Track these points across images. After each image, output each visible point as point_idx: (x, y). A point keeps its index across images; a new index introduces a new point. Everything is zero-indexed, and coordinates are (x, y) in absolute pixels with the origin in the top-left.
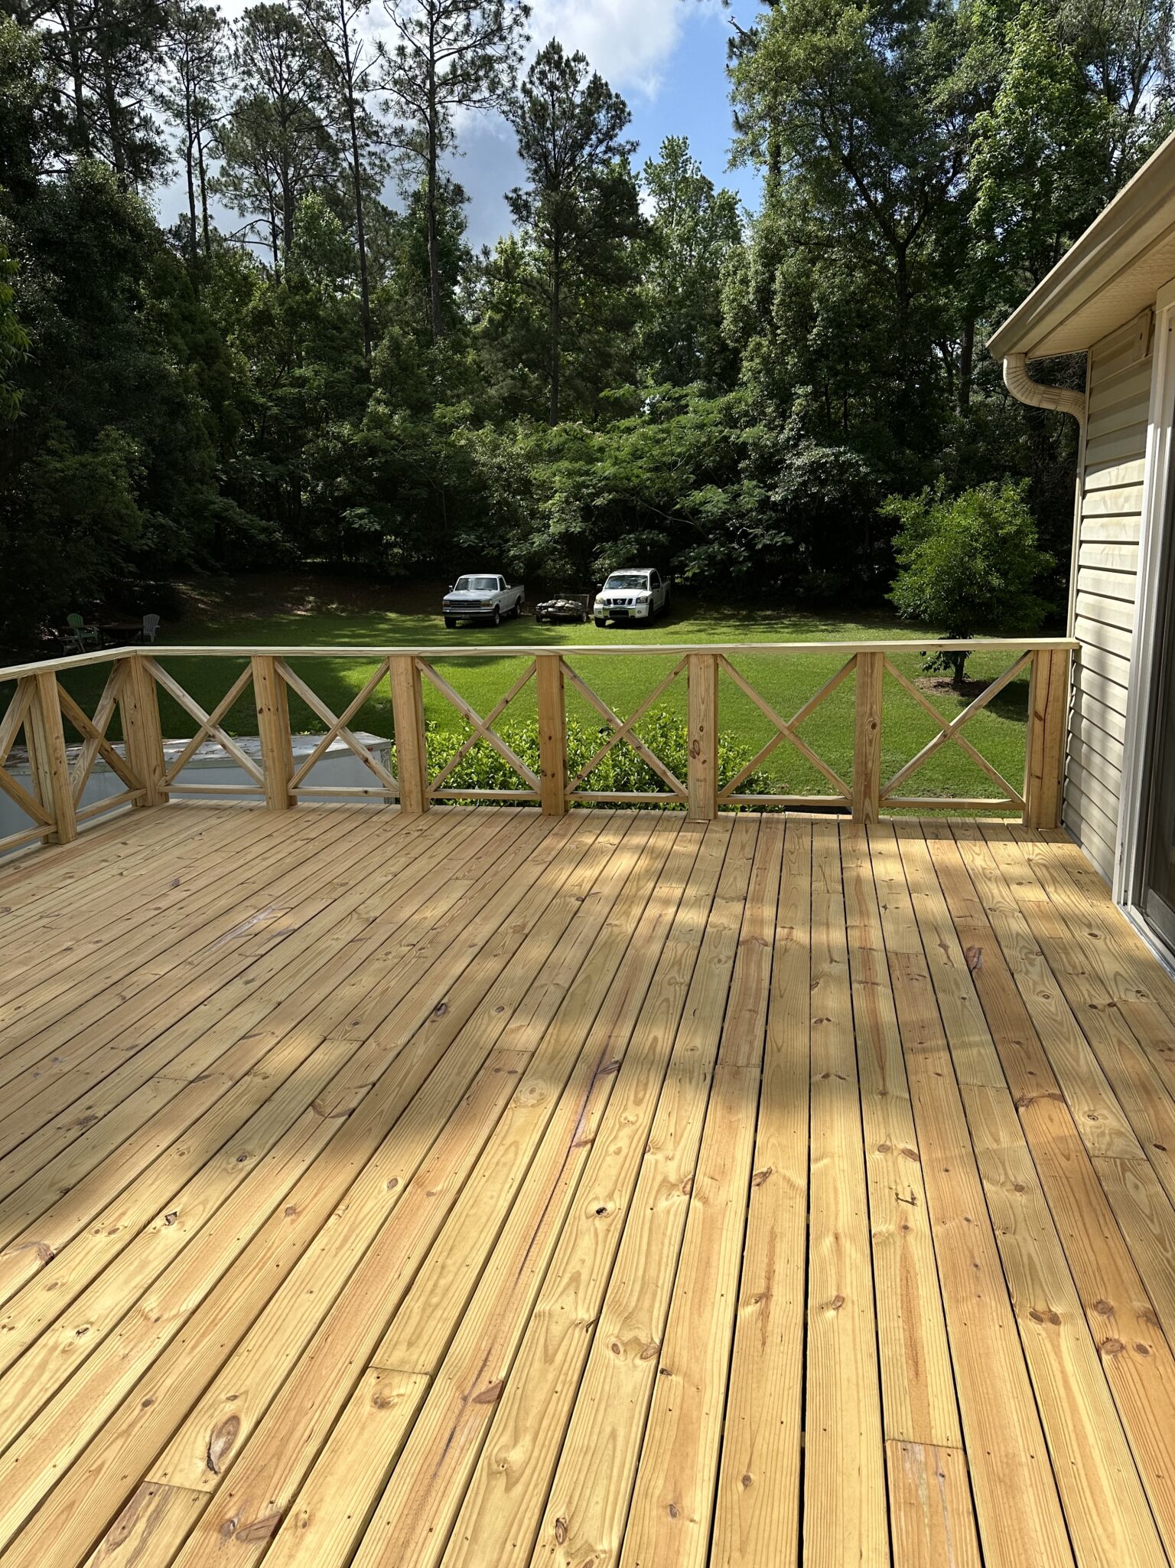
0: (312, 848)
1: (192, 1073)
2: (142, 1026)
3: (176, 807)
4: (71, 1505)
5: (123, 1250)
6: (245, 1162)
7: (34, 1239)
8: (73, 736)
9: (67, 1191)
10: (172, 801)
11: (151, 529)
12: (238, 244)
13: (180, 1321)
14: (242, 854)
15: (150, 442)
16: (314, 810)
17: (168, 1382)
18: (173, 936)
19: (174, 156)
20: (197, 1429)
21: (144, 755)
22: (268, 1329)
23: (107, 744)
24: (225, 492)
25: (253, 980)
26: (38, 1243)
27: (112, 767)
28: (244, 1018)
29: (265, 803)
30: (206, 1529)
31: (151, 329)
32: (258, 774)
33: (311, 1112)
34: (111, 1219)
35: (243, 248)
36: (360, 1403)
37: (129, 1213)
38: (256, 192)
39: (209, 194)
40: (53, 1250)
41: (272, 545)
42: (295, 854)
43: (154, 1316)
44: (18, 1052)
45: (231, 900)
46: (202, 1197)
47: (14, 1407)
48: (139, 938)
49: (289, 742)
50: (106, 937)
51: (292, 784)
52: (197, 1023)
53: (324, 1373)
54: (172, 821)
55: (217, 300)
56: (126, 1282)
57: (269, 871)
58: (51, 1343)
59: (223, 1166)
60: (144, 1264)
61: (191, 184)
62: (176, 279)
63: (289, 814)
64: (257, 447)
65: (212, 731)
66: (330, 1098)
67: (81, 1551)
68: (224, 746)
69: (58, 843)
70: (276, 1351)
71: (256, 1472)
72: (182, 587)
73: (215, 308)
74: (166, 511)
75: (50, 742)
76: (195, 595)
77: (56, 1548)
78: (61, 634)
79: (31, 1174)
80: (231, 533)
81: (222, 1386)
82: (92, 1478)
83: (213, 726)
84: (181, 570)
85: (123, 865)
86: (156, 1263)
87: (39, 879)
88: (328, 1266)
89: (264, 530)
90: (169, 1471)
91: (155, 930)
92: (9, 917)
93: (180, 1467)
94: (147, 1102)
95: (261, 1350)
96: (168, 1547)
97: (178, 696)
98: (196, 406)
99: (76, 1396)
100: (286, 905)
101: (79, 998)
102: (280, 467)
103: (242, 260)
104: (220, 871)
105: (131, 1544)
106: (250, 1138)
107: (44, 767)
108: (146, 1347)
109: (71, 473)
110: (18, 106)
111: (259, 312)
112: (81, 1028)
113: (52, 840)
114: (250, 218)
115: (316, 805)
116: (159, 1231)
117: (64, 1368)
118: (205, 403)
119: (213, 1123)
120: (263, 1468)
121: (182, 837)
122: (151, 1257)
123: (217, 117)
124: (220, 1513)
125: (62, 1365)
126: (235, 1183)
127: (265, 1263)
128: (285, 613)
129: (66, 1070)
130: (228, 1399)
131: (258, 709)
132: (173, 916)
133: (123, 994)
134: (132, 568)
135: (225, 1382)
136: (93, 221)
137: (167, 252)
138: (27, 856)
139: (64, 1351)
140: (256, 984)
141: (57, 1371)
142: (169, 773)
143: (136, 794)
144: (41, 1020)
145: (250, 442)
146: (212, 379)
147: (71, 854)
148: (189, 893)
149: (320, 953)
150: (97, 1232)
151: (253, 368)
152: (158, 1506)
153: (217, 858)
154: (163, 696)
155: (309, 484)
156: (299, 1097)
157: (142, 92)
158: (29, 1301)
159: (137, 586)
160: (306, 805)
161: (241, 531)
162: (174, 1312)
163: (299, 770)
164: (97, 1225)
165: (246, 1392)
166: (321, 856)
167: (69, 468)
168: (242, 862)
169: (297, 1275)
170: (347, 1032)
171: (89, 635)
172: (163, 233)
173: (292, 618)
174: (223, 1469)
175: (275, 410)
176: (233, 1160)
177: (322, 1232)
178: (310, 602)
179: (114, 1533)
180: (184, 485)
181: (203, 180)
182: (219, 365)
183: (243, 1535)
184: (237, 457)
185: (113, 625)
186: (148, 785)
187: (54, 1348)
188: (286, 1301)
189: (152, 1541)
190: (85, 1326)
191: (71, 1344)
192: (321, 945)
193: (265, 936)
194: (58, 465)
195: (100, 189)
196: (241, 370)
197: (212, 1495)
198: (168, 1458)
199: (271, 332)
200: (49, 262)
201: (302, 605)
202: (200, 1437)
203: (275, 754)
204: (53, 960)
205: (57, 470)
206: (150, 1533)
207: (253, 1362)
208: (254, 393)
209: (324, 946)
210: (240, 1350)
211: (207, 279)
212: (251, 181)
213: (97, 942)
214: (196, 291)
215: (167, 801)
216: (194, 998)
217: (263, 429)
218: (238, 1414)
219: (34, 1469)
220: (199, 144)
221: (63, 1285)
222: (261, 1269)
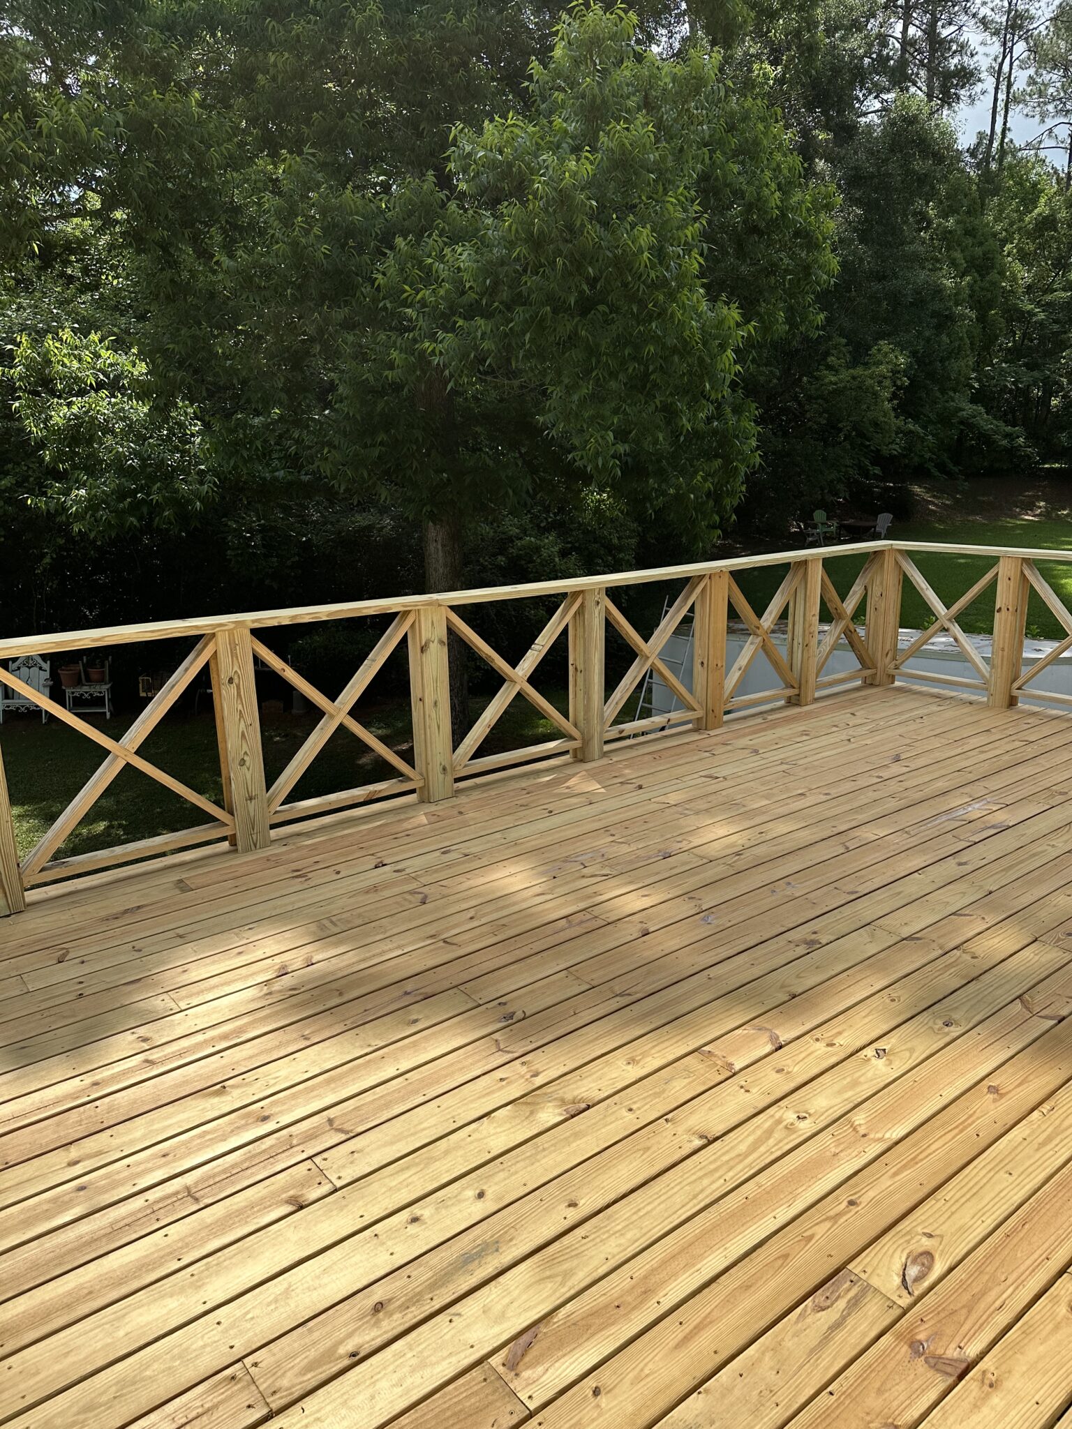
0: (1030, 751)
1: (906, 932)
2: (862, 877)
3: (900, 690)
4: (786, 1256)
5: (837, 1064)
6: (952, 1028)
7: (769, 1027)
8: (826, 616)
9: (794, 997)
10: (897, 684)
11: (901, 435)
12: (1032, 152)
13: (884, 1146)
14: (960, 743)
15: (914, 354)
16: (1034, 714)
17: (871, 1194)
18: (892, 804)
19: (983, 75)
20: (895, 1246)
21: (881, 637)
22: (965, 1189)
23: (852, 626)
24: (974, 400)
25: (965, 864)
26: (770, 1030)
27: (852, 647)
28: (955, 898)
29: (985, 699)
30: (899, 1337)
31: (934, 247)
32: (984, 671)
33: (1018, 1006)
34: (830, 1034)
35: (1036, 155)
36: (1056, 1300)
37: (845, 1034)
38: (1062, 94)
39: (1012, 106)
40: (782, 1039)
41: (1012, 451)
42: (1013, 753)
43: (862, 1131)
44: (760, 869)
45: (947, 784)
46: (909, 1045)
47: (747, 1155)
48: (863, 799)
49: (1021, 643)
50: (834, 792)
51: (1016, 685)
52: (912, 888)
53: (1019, 1255)
54: (897, 701)
55: (1001, 211)
56: (840, 1092)
57: (986, 764)
58: (777, 1116)
59: (930, 1024)
60: (855, 1083)
61: (996, 100)
62: (966, 196)
63: (1009, 713)
64: (1014, 355)
65: (947, 625)
66: (1039, 998)
67: (793, 1297)
68: (956, 640)
69: (798, 704)
70: (972, 1212)
71: (946, 1313)
72: (917, 489)
73: (997, 219)
74: (916, 418)
75: (807, 619)
76: (928, 497)
77: (772, 1284)
78: (806, 528)
79: (766, 971)
80: (972, 439)
81: (919, 1221)
82: (804, 1243)
83: (950, 620)
84: (920, 473)
85: (851, 733)
86: (865, 1086)
87: (783, 731)
88: (1029, 1157)
89: (1007, 436)
90: (869, 1270)
91: (877, 795)
92: (757, 758)
93: (878, 1271)
94: (864, 945)
95: (958, 1205)
96: (864, 1334)
97: (922, 589)
98: (963, 317)
99: (795, 1169)
100: (1001, 801)
101: (809, 837)
102: (1036, 374)
103: (1034, 168)
104: (939, 755)
105: (832, 1315)
106: (956, 1008)
107: (799, 639)
108: (854, 1154)
109: (841, 385)
110: (853, 57)
111: (1044, 218)
112: (810, 863)
113: (793, 702)
114: (1050, 123)
115: (1036, 709)
116: (869, 1060)
117: (786, 1141)
118: (973, 315)
119: (923, 982)
120: (954, 1312)
121: (904, 717)
122: (862, 1079)
123: (1035, 25)
124: (911, 1329)
125: (785, 1138)
126: (941, 1044)
127: (966, 1128)
128: (1011, 518)
129: (797, 895)
130: (925, 1234)
131: (997, 607)
132: (893, 786)
133: (847, 844)
134: (877, 471)
135: (923, 1218)
136: (901, 151)
137: (963, 171)
138: (773, 710)
139: (786, 1127)
140: (969, 868)
141: (780, 1141)
142: (900, 659)
143: (868, 672)
144: (780, 847)
145: (1009, 349)
146: (982, 289)
147: (808, 715)
148: (908, 769)
149: (1034, 855)
150: (817, 1040)
151: (1025, 275)
152: (856, 1295)
153: (937, 743)
154: (907, 586)
155: (1063, 389)
156: (1007, 987)
157: (966, 18)
158: (762, 1075)
159: (877, 487)
160: (1026, 707)
161: (985, 438)
162: (879, 1135)
163: (1025, 671)
164: (817, 1033)
165: (942, 1237)
166: (1041, 760)
167: (841, 381)
168: (959, 751)
169: (997, 1151)
170: (1059, 940)
171: (828, 530)
172: (960, 153)
173: (1018, 522)
174: (917, 1293)
175: (1042, 316)
176: (940, 1023)
177: (1024, 1122)
178: (1040, 508)
179: (819, 1297)
180: (938, 394)
181: (1008, 93)
182: (994, 275)
183: (932, 1361)
184: (992, 365)
185: (850, 521)
186: (879, 665)
187: (779, 1121)
188: (984, 1172)
189: (850, 1322)
190: (804, 1115)
191: (792, 1124)
192: (1036, 848)
193: (979, 824)
194: (833, 379)
195: (912, 120)
196: (1014, 278)
197: (905, 1312)
198: (868, 1259)
199: (1052, 237)
200: (857, 196)
201: (1031, 510)
202: (897, 1255)
203: (1005, 653)
204: (789, 801)
205: (831, 383)
206: (849, 1314)
207: (949, 1213)
208: (1022, 301)
209: (1039, 849)
210: (939, 1194)
211: (995, 192)
212: (1058, 85)
213: (826, 794)
214: (983, 204)
215: (893, 683)
216: (910, 865)
217: (1024, 335)
218: (932, 1251)
219: (759, 1212)
220: (1011, 57)
221: (788, 1073)
222: (961, 1131)
